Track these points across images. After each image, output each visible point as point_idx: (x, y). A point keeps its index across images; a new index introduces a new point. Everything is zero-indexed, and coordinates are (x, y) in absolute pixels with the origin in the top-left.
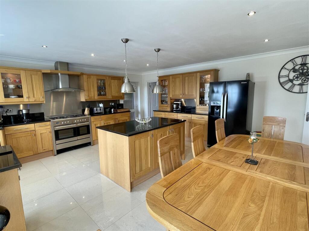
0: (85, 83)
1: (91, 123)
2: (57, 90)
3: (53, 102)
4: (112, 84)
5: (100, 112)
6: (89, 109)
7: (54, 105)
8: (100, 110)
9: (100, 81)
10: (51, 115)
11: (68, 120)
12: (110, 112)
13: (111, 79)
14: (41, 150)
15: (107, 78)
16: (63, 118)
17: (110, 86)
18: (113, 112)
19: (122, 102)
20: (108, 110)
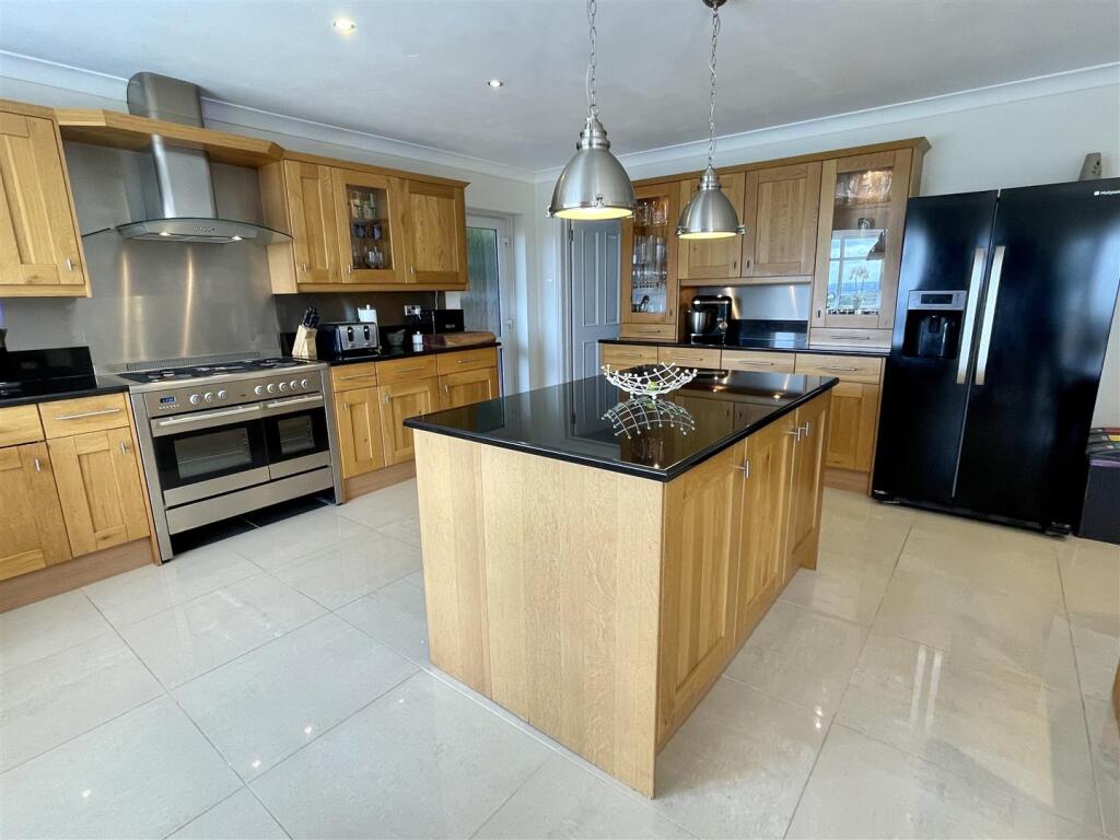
0: (292, 203)
1: (330, 398)
2: (149, 228)
3: (134, 292)
4: (417, 217)
5: (365, 344)
6: (315, 331)
7: (139, 310)
8: (367, 335)
9: (362, 199)
10: (127, 360)
11: (222, 385)
12: (407, 350)
13: (411, 192)
14: (86, 541)
15: (395, 181)
16: (195, 373)
17: (406, 220)
18: (419, 348)
19: (453, 302)
20: (397, 338)
